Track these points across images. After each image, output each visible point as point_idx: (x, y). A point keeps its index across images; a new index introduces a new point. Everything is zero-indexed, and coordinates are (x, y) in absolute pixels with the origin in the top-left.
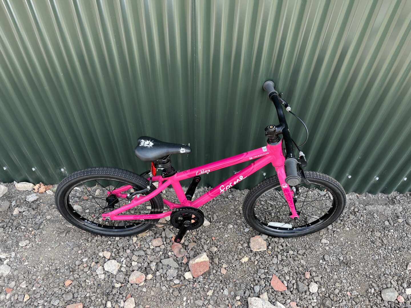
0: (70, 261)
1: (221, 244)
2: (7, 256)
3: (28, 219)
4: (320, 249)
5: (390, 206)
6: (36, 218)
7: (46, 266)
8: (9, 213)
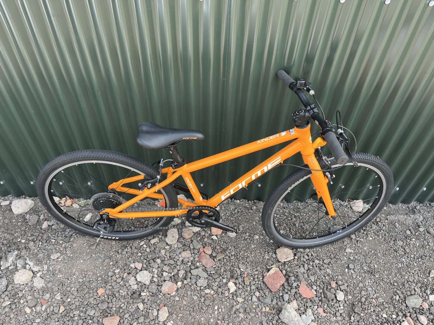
0: (102, 272)
1: (248, 255)
2: (39, 269)
3: (58, 233)
4: (345, 258)
5: (411, 215)
6: (65, 231)
7: (80, 277)
8: (38, 227)
